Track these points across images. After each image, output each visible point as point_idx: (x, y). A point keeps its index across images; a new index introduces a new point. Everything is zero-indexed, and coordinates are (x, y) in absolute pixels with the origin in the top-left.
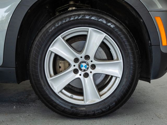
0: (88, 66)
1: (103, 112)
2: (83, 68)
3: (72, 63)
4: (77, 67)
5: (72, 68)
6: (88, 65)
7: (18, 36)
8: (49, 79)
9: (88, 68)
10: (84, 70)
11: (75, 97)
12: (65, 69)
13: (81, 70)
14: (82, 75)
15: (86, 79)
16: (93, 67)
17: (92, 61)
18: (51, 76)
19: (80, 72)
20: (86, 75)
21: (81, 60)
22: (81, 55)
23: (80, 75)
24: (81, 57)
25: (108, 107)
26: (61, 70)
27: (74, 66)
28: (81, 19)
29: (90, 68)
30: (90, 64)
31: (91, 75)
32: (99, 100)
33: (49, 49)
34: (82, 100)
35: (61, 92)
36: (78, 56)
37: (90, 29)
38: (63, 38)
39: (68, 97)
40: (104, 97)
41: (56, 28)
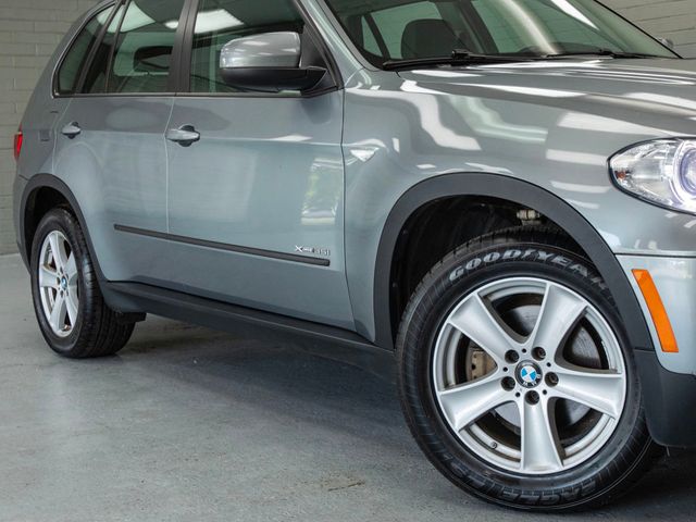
0: (538, 376)
1: (562, 500)
3: (501, 362)
4: (511, 373)
5: (499, 374)
6: (539, 371)
8: (440, 393)
9: (538, 381)
10: (530, 385)
11: (502, 448)
12: (486, 373)
13: (521, 381)
14: (522, 396)
15: (532, 408)
16: (552, 379)
17: (549, 365)
18: (447, 385)
19: (518, 387)
20: (532, 398)
21: (522, 357)
22: (523, 346)
23: (518, 395)
24: (524, 351)
25: (577, 490)
26: (474, 373)
27: (505, 369)
28: (528, 258)
29: (543, 381)
30: (545, 370)
31: (544, 400)
32: (557, 468)
33: (448, 321)
34: (518, 460)
35: (467, 428)
36: (517, 347)
37: (549, 284)
38: (485, 298)
39: (483, 447)
40: (571, 462)
41: (466, 273)
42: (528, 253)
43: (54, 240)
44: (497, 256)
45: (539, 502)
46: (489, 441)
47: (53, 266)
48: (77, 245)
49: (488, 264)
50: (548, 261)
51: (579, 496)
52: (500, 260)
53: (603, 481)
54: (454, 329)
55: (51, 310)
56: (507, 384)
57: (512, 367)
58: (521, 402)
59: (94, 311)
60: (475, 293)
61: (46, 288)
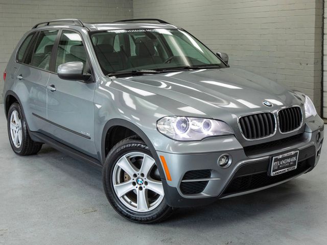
1: (147, 220)
2: (139, 183)
3: (132, 177)
4: (135, 181)
5: (131, 181)
6: (143, 180)
7: (105, 148)
8: (115, 186)
9: (142, 183)
10: (140, 184)
11: (133, 203)
13: (138, 183)
14: (138, 187)
15: (141, 191)
16: (146, 183)
18: (117, 183)
19: (137, 185)
20: (141, 188)
21: (138, 176)
22: (138, 173)
26: (126, 179)
27: (133, 179)
28: (139, 147)
29: (144, 184)
30: (145, 180)
31: (144, 189)
32: (146, 210)
33: (117, 164)
34: (136, 207)
35: (123, 197)
36: (137, 173)
37: (145, 154)
38: (127, 157)
39: (127, 203)
40: (151, 209)
41: (121, 150)
42: (139, 145)
43: (15, 113)
44: (130, 145)
45: (141, 221)
46: (129, 200)
47: (15, 122)
48: (21, 117)
49: (128, 148)
50: (144, 148)
51: (152, 219)
52: (131, 147)
53: (159, 215)
54: (119, 167)
55: (14, 137)
56: (134, 184)
57: (135, 179)
58: (137, 189)
59: (27, 140)
60: (124, 156)
61: (13, 130)
